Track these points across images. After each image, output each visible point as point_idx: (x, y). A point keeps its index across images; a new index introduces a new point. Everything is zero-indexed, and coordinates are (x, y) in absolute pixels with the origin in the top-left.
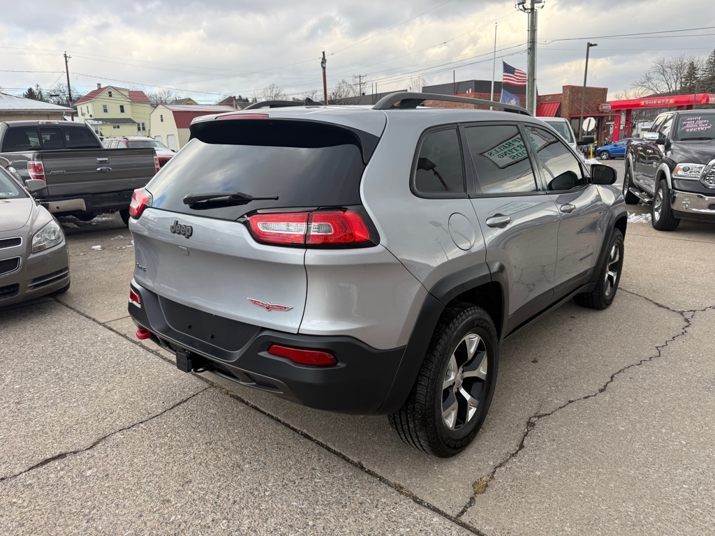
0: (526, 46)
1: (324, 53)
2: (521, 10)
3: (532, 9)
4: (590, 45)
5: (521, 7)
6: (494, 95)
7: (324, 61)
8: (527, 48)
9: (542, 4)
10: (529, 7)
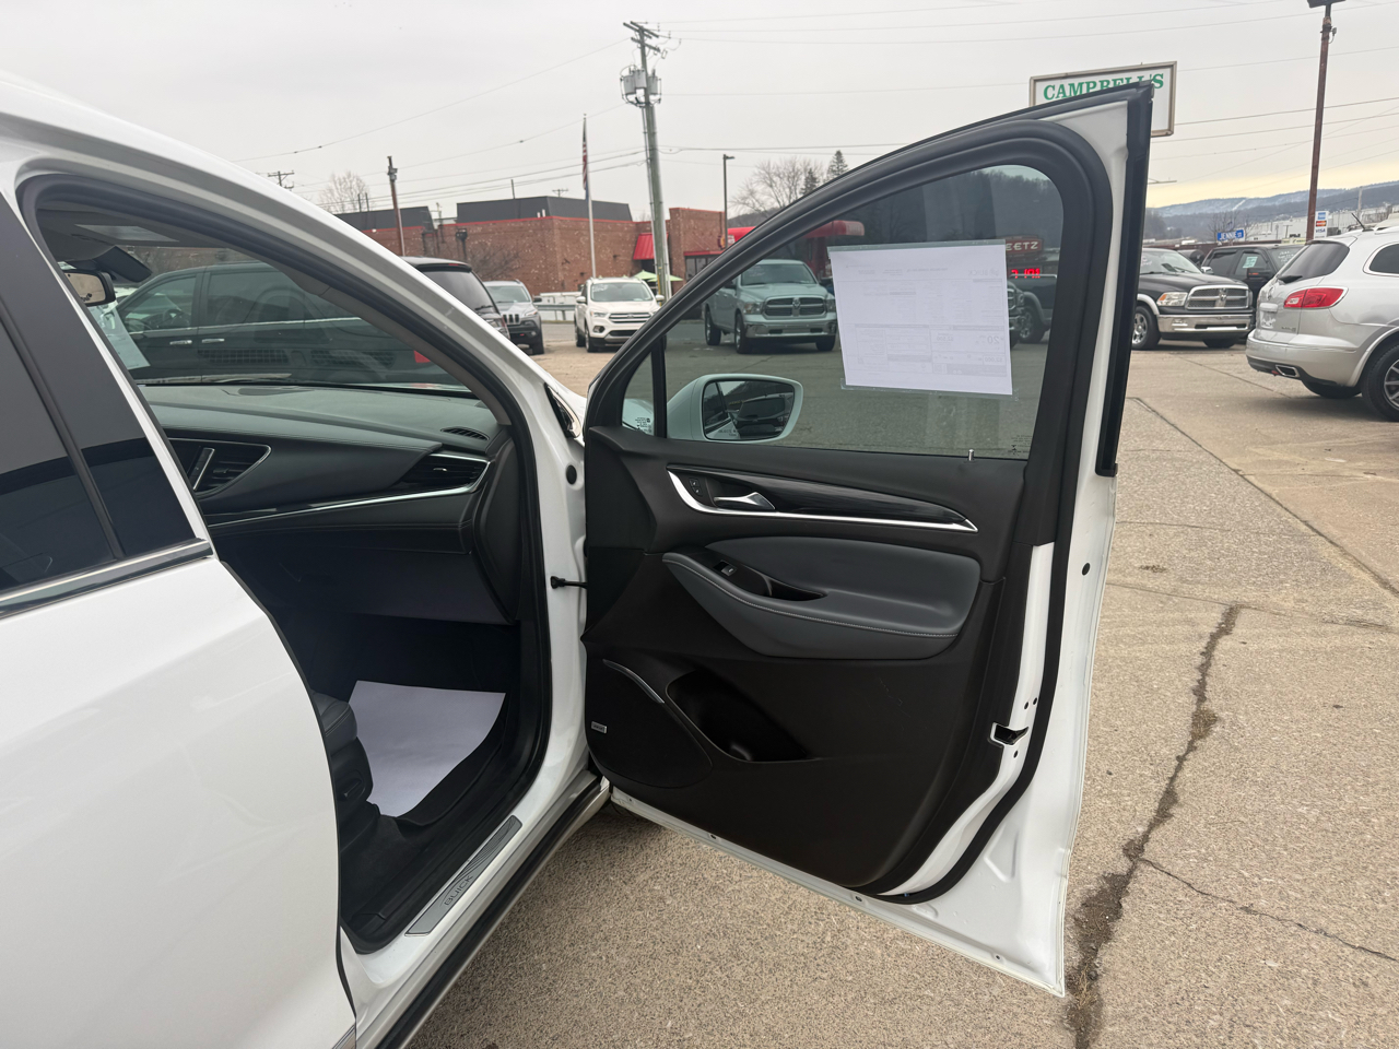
0: (643, 156)
1: (390, 159)
2: (632, 102)
3: (648, 103)
4: (726, 158)
5: (632, 98)
6: (594, 222)
7: (392, 172)
8: (645, 158)
9: (657, 97)
10: (642, 99)
